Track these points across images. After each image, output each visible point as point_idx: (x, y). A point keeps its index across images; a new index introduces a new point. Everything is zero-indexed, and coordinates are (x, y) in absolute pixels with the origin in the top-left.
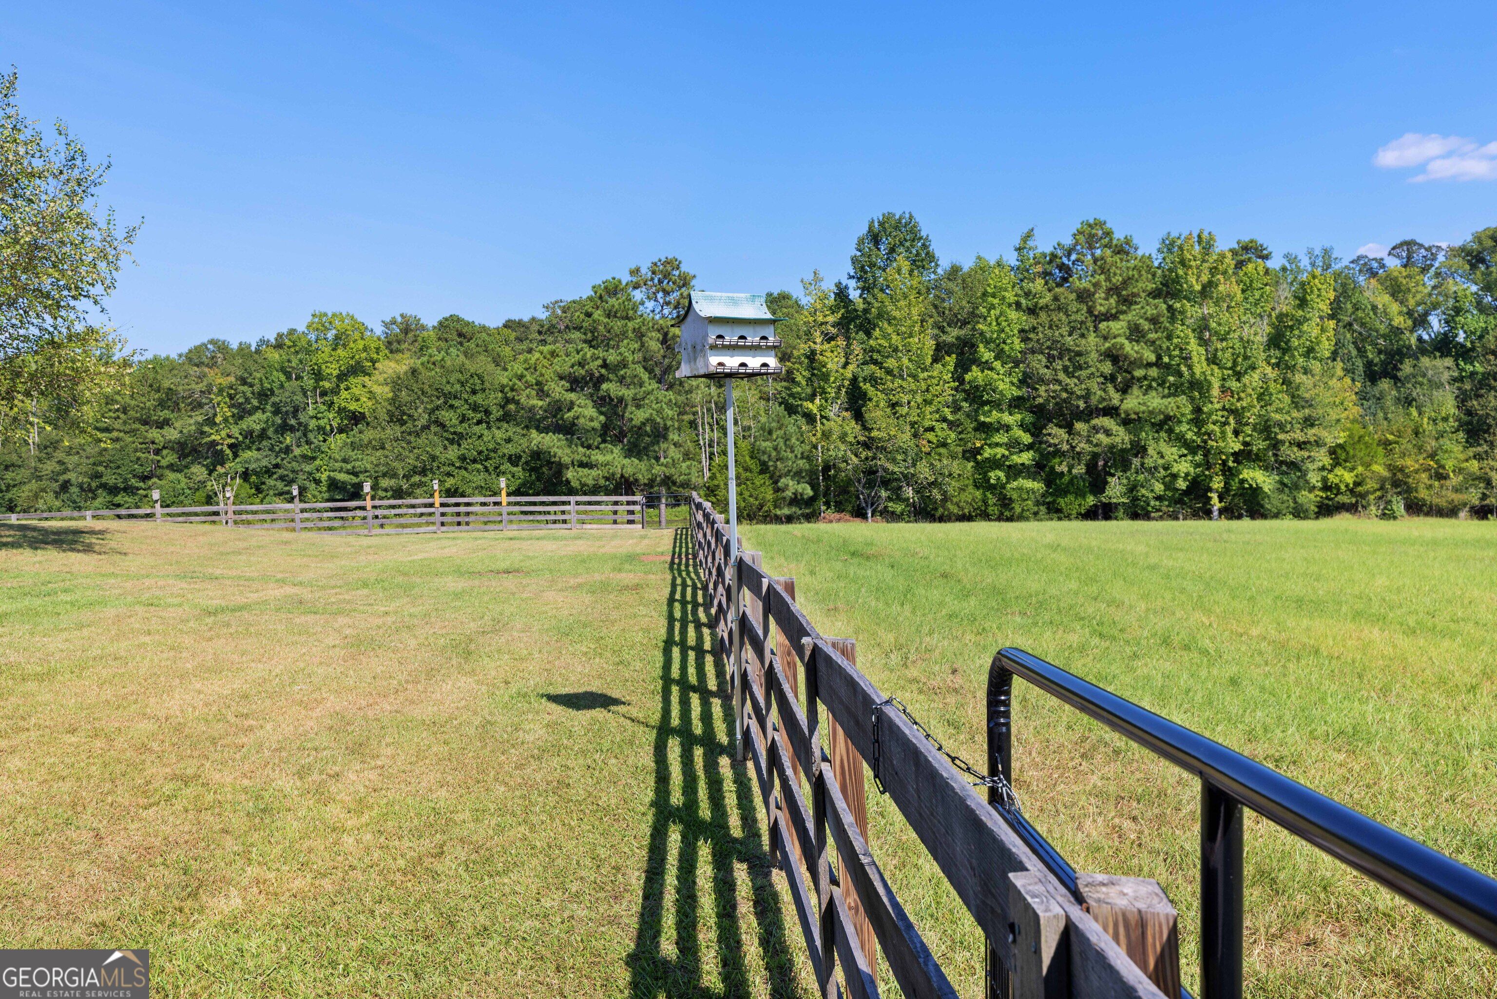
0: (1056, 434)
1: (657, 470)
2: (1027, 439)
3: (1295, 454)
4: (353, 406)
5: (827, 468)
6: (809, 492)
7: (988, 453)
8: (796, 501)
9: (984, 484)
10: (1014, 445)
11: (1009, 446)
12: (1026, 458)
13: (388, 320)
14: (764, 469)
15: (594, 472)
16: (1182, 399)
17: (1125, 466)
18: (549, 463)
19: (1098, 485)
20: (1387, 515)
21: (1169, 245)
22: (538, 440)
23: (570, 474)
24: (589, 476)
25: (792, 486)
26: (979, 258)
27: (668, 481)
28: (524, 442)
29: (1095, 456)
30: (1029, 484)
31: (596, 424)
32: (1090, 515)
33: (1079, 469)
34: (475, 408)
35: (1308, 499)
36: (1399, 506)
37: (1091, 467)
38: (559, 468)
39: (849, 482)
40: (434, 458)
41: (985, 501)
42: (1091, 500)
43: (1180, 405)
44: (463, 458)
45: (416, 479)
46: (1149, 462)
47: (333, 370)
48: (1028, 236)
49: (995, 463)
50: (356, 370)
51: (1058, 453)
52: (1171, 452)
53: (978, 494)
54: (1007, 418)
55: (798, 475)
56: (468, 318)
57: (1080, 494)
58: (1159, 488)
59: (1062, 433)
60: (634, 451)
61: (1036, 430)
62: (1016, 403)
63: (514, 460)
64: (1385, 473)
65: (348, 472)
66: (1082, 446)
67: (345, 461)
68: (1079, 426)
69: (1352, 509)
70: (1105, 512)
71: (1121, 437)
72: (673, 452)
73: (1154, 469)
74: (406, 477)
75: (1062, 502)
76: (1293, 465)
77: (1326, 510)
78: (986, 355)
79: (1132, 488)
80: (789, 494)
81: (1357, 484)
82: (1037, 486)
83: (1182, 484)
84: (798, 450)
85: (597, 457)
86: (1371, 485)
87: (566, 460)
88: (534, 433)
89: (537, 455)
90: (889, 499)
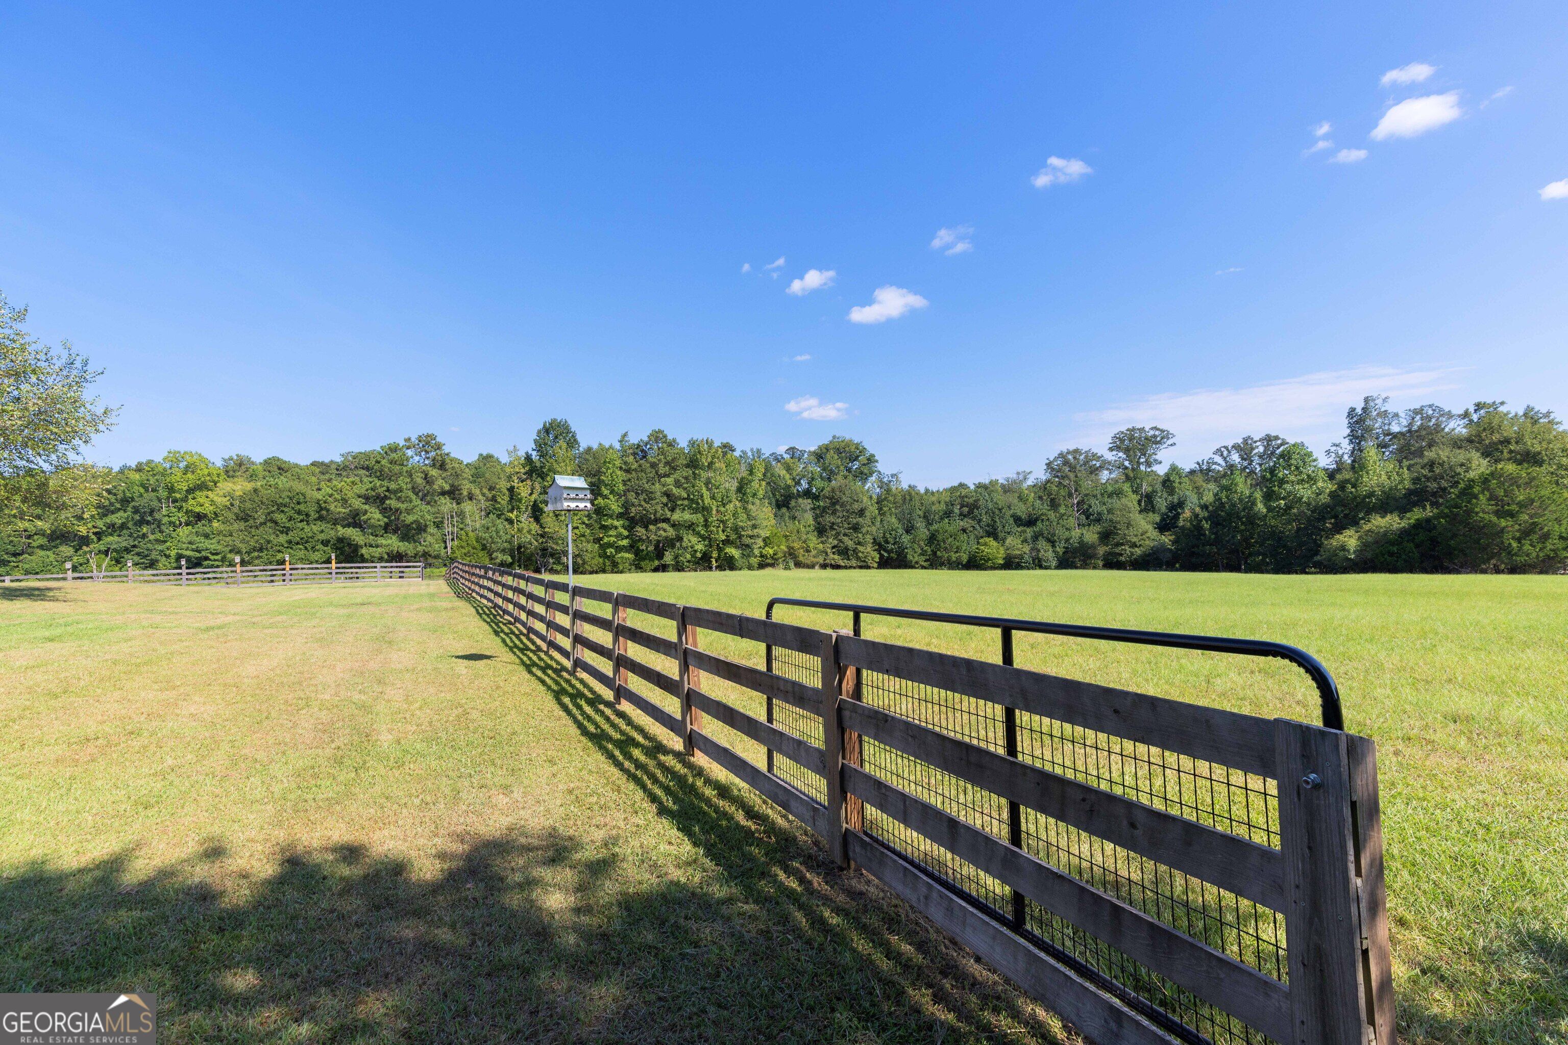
0: (640, 531)
1: (420, 549)
2: (626, 533)
3: (748, 541)
4: (198, 509)
5: (520, 547)
6: (510, 560)
7: (606, 540)
8: (502, 564)
9: (604, 555)
10: (620, 536)
11: (616, 537)
12: (625, 542)
13: (227, 457)
14: (484, 548)
15: (379, 550)
16: (699, 515)
17: (673, 546)
18: (350, 545)
19: (660, 555)
20: (787, 568)
21: (692, 443)
22: (342, 531)
23: (364, 551)
24: (377, 552)
25: (500, 557)
26: (600, 444)
27: (426, 555)
28: (333, 533)
29: (658, 542)
30: (627, 555)
31: (382, 523)
32: (656, 570)
33: (651, 548)
34: (299, 512)
35: (754, 561)
36: (792, 565)
37: (657, 547)
38: (356, 548)
39: (532, 554)
40: (269, 542)
41: (604, 564)
42: (656, 563)
43: (698, 518)
44: (290, 542)
45: (256, 554)
46: (684, 544)
47: (184, 487)
48: (625, 435)
49: (610, 545)
50: (202, 487)
51: (641, 540)
52: (694, 540)
53: (601, 560)
54: (616, 523)
55: (503, 551)
56: (286, 458)
57: (651, 560)
58: (689, 556)
59: (643, 530)
60: (405, 538)
61: (630, 528)
62: (620, 516)
63: (325, 543)
64: (786, 550)
65: (193, 550)
66: (653, 537)
67: (190, 543)
68: (651, 527)
69: (772, 565)
70: (663, 568)
71: (671, 532)
72: (429, 538)
73: (685, 549)
74: (248, 553)
75: (643, 564)
76: (748, 546)
77: (762, 566)
78: (606, 492)
79: (676, 557)
80: (498, 561)
81: (775, 554)
82: (630, 556)
83: (699, 555)
84: (504, 538)
85: (381, 541)
86: (780, 555)
87: (362, 543)
88: (339, 528)
89: (341, 540)
90: (554, 563)
